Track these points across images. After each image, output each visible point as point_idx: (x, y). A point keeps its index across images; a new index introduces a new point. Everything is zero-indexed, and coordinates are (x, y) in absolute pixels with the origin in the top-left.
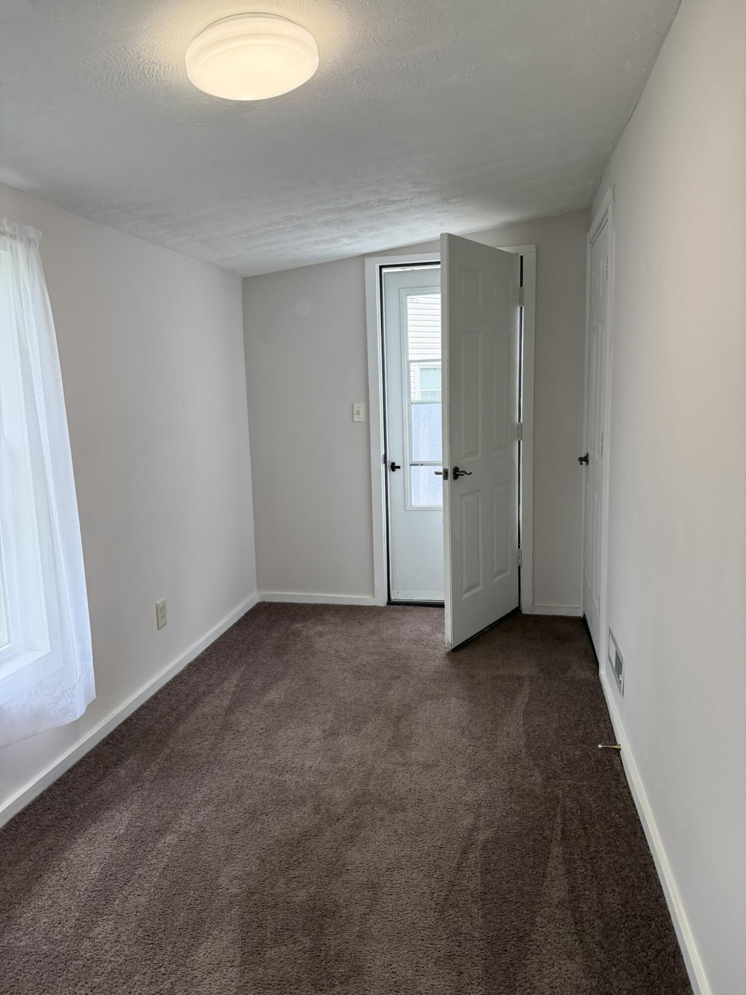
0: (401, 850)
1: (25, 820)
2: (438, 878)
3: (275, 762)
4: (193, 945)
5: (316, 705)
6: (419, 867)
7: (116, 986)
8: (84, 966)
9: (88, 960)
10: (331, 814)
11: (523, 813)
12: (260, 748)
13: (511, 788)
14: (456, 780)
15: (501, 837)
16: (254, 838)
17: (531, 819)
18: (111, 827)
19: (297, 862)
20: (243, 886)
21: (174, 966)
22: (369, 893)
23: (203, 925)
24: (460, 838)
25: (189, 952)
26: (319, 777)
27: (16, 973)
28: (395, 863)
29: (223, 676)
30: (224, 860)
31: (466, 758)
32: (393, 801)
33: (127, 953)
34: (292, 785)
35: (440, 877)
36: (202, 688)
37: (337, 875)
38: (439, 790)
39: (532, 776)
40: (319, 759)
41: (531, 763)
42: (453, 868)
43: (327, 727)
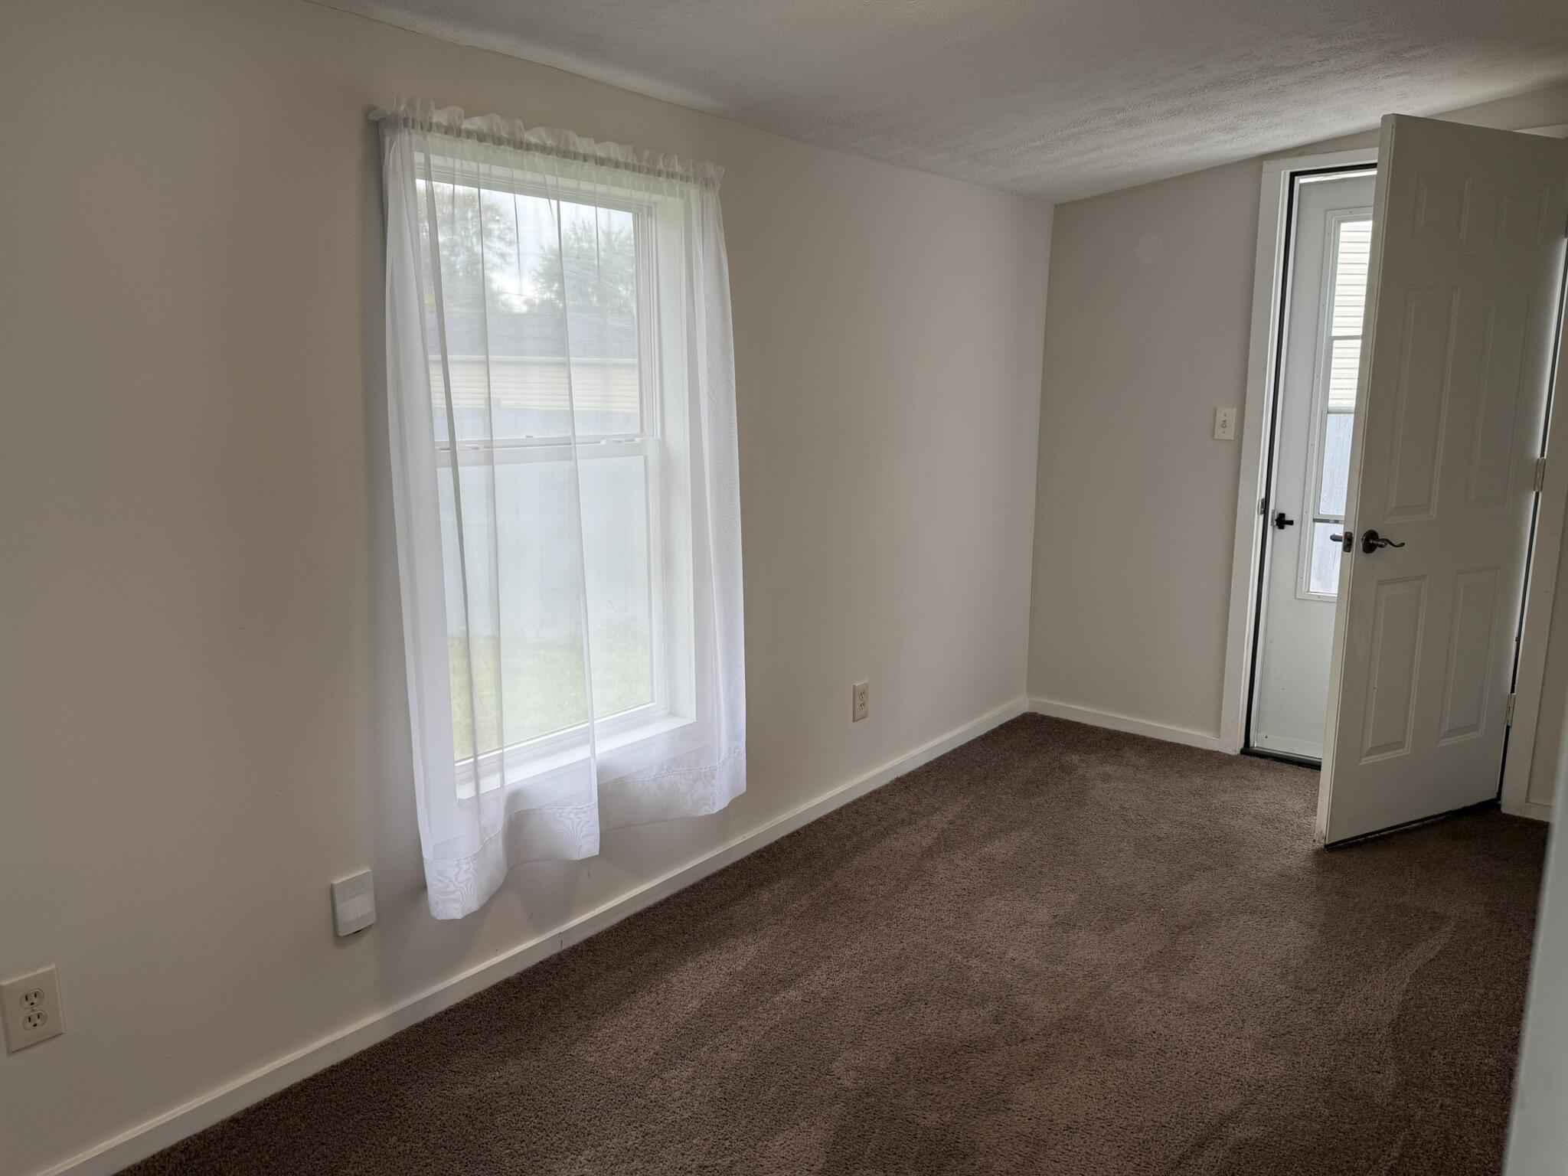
0: (1099, 1109)
1: (640, 923)
2: (1138, 1165)
3: (965, 937)
4: (771, 1129)
5: (1056, 877)
6: (1116, 1141)
7: (670, 1142)
8: (645, 1107)
9: (652, 1102)
10: (1016, 1030)
11: (1332, 1121)
12: (952, 915)
13: (1329, 1079)
14: (1238, 1040)
15: (1273, 1144)
16: (897, 1027)
17: (1341, 1134)
18: (728, 959)
19: (942, 1076)
20: (860, 1081)
21: (741, 1144)
22: (1026, 1149)
23: (793, 1110)
24: (1203, 1123)
25: (764, 1135)
26: (1019, 977)
27: (575, 1088)
28: (1082, 1123)
29: (936, 806)
30: (848, 1042)
31: (1270, 1014)
32: (1118, 1040)
33: (695, 1110)
34: (978, 975)
35: (1143, 1164)
36: (904, 815)
37: (989, 1110)
38: (1201, 1047)
39: (1379, 1073)
40: (1031, 951)
41: (1389, 1052)
42: (1169, 1159)
43: (1061, 912)
